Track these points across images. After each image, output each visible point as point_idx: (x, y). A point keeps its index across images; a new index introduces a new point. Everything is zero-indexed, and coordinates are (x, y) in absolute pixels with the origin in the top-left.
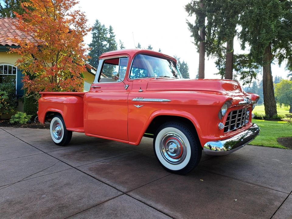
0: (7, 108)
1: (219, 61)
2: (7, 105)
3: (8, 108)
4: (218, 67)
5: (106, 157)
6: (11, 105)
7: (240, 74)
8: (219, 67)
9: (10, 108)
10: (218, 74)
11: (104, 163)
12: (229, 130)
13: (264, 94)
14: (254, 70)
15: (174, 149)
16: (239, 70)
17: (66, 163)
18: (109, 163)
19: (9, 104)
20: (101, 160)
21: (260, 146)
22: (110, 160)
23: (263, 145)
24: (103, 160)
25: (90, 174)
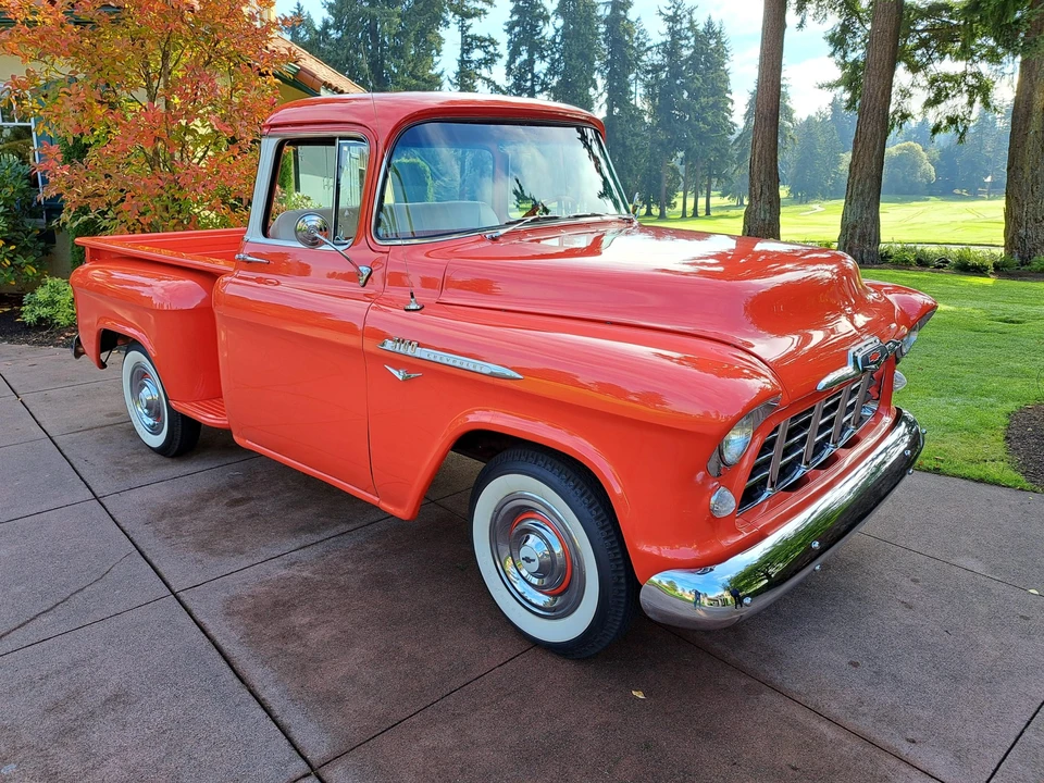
0: (9, 263)
1: (845, 29)
2: (8, 250)
3: (11, 259)
4: (838, 56)
5: (310, 529)
6: (24, 250)
7: (925, 83)
8: (843, 57)
9: (20, 260)
10: (838, 84)
11: (294, 571)
12: (768, 489)
13: (1009, 169)
14: (984, 67)
15: (537, 560)
16: (924, 66)
17: (155, 562)
18: (311, 569)
19: (13, 247)
20: (287, 549)
21: (928, 471)
22: (320, 549)
23: (942, 465)
24: (293, 548)
25: (219, 639)
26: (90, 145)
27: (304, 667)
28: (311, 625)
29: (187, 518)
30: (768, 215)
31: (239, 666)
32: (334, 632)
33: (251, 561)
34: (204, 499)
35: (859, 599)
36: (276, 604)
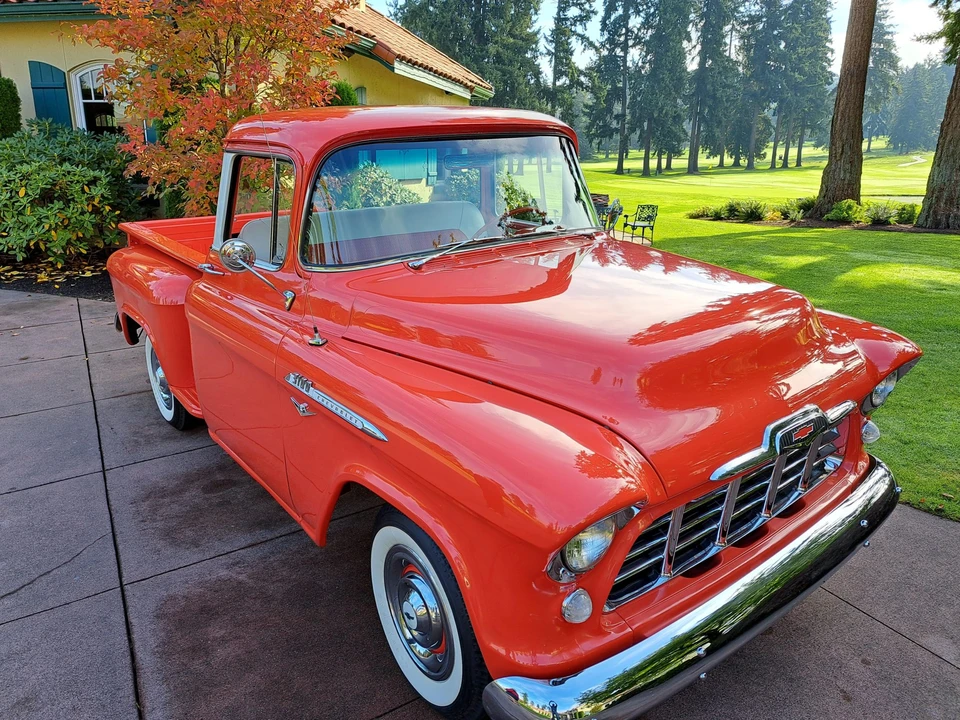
5: (267, 524)
11: (233, 573)
12: (664, 574)
15: (416, 619)
17: (120, 547)
18: (249, 571)
19: (118, 212)
20: (238, 545)
21: (928, 511)
22: (267, 548)
23: (945, 505)
24: (244, 545)
25: (137, 645)
26: (169, 126)
27: (197, 689)
28: (223, 640)
29: (167, 500)
30: (848, 175)
31: (141, 681)
32: (239, 652)
33: (200, 557)
34: (188, 480)
35: (792, 680)
36: (202, 610)
